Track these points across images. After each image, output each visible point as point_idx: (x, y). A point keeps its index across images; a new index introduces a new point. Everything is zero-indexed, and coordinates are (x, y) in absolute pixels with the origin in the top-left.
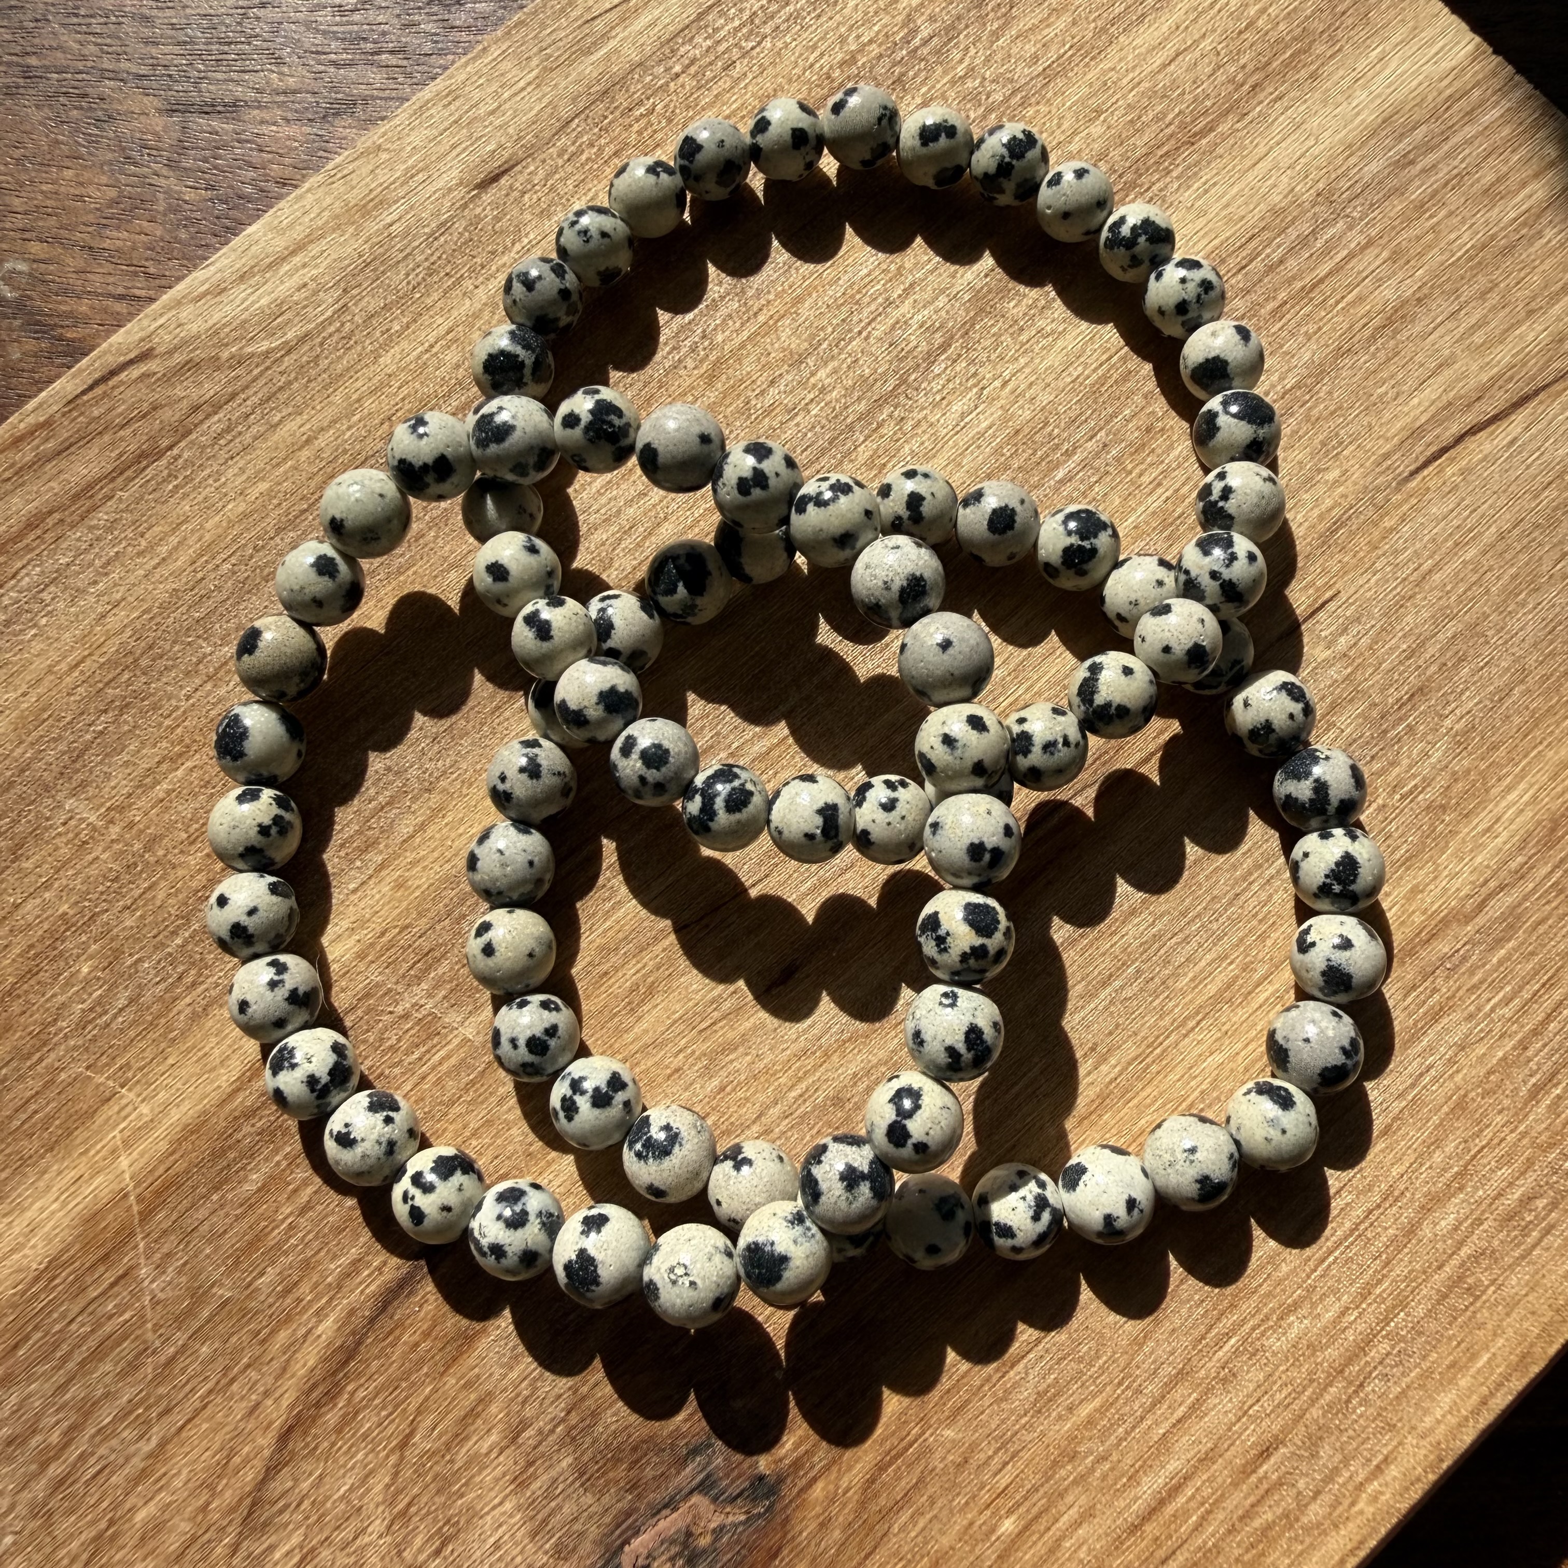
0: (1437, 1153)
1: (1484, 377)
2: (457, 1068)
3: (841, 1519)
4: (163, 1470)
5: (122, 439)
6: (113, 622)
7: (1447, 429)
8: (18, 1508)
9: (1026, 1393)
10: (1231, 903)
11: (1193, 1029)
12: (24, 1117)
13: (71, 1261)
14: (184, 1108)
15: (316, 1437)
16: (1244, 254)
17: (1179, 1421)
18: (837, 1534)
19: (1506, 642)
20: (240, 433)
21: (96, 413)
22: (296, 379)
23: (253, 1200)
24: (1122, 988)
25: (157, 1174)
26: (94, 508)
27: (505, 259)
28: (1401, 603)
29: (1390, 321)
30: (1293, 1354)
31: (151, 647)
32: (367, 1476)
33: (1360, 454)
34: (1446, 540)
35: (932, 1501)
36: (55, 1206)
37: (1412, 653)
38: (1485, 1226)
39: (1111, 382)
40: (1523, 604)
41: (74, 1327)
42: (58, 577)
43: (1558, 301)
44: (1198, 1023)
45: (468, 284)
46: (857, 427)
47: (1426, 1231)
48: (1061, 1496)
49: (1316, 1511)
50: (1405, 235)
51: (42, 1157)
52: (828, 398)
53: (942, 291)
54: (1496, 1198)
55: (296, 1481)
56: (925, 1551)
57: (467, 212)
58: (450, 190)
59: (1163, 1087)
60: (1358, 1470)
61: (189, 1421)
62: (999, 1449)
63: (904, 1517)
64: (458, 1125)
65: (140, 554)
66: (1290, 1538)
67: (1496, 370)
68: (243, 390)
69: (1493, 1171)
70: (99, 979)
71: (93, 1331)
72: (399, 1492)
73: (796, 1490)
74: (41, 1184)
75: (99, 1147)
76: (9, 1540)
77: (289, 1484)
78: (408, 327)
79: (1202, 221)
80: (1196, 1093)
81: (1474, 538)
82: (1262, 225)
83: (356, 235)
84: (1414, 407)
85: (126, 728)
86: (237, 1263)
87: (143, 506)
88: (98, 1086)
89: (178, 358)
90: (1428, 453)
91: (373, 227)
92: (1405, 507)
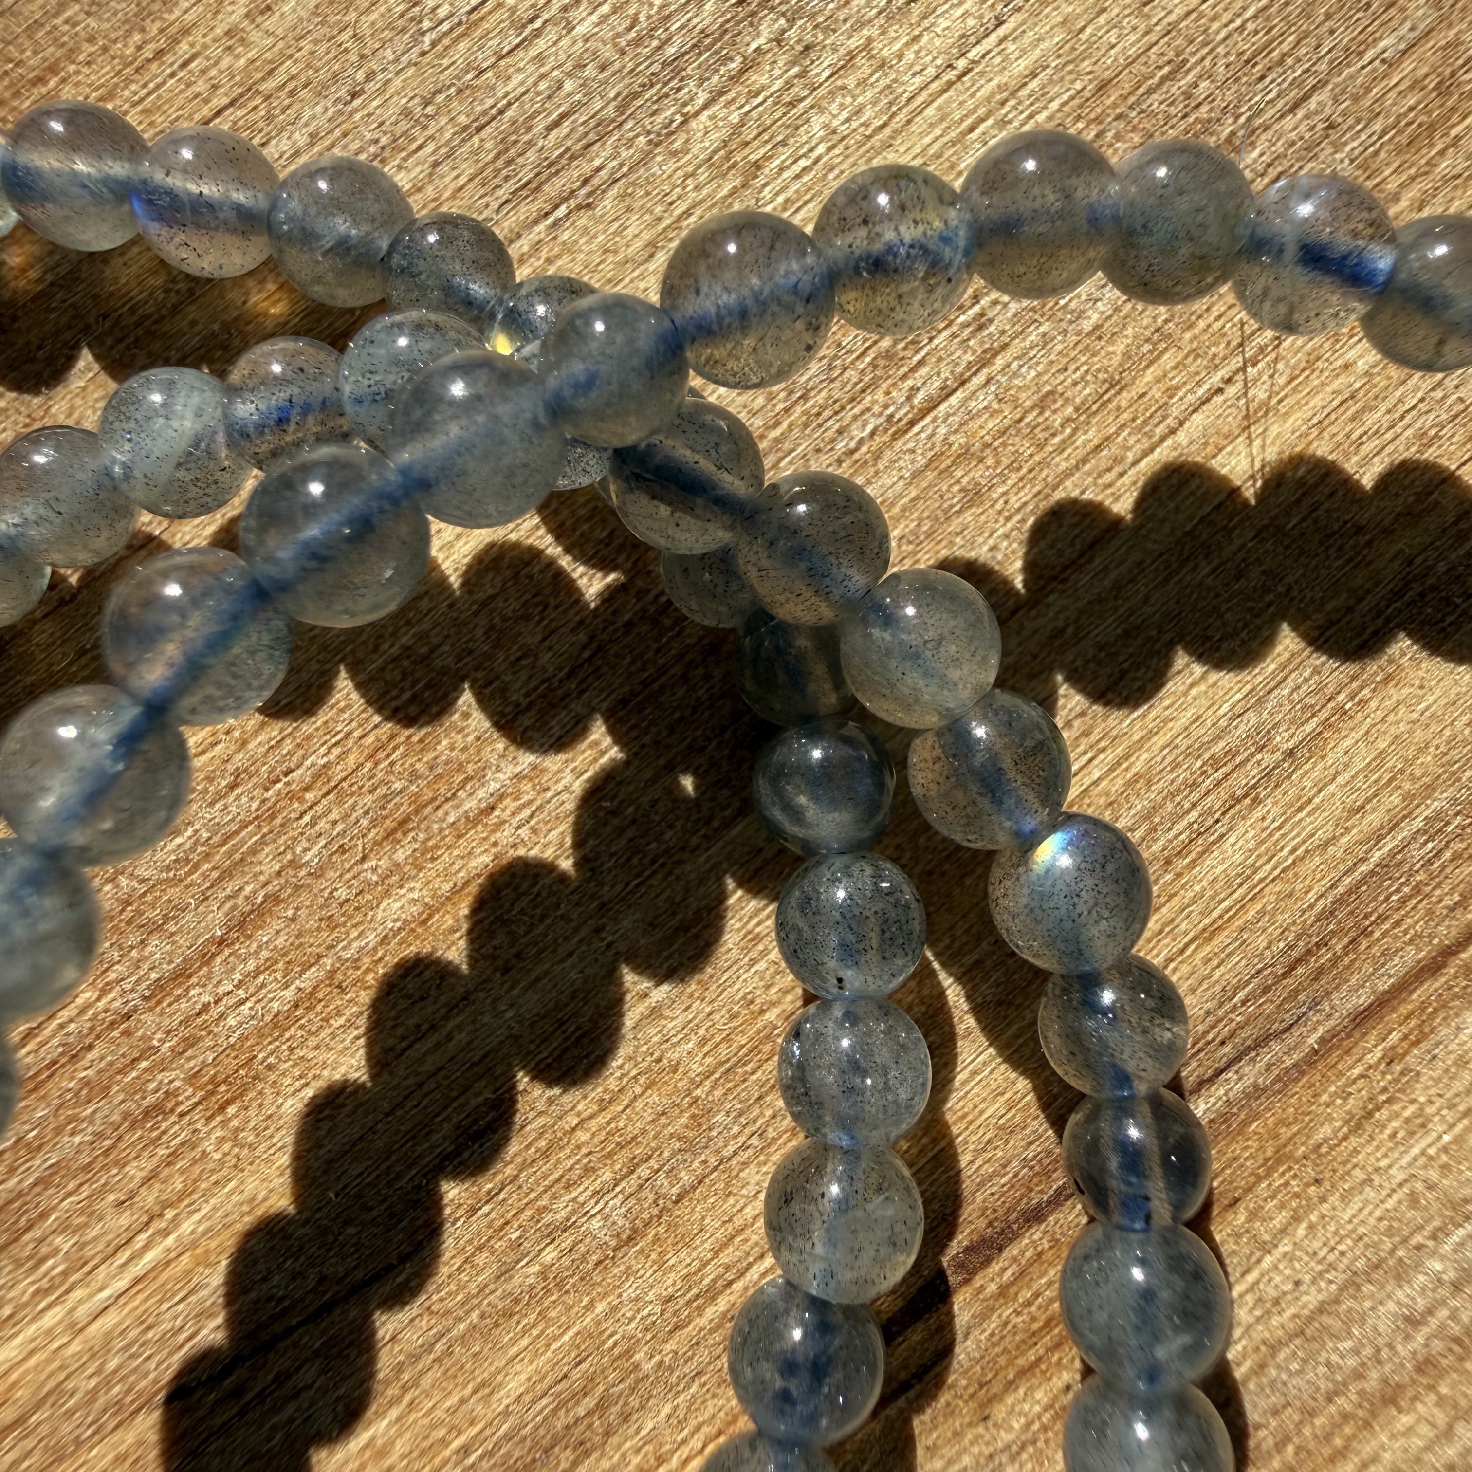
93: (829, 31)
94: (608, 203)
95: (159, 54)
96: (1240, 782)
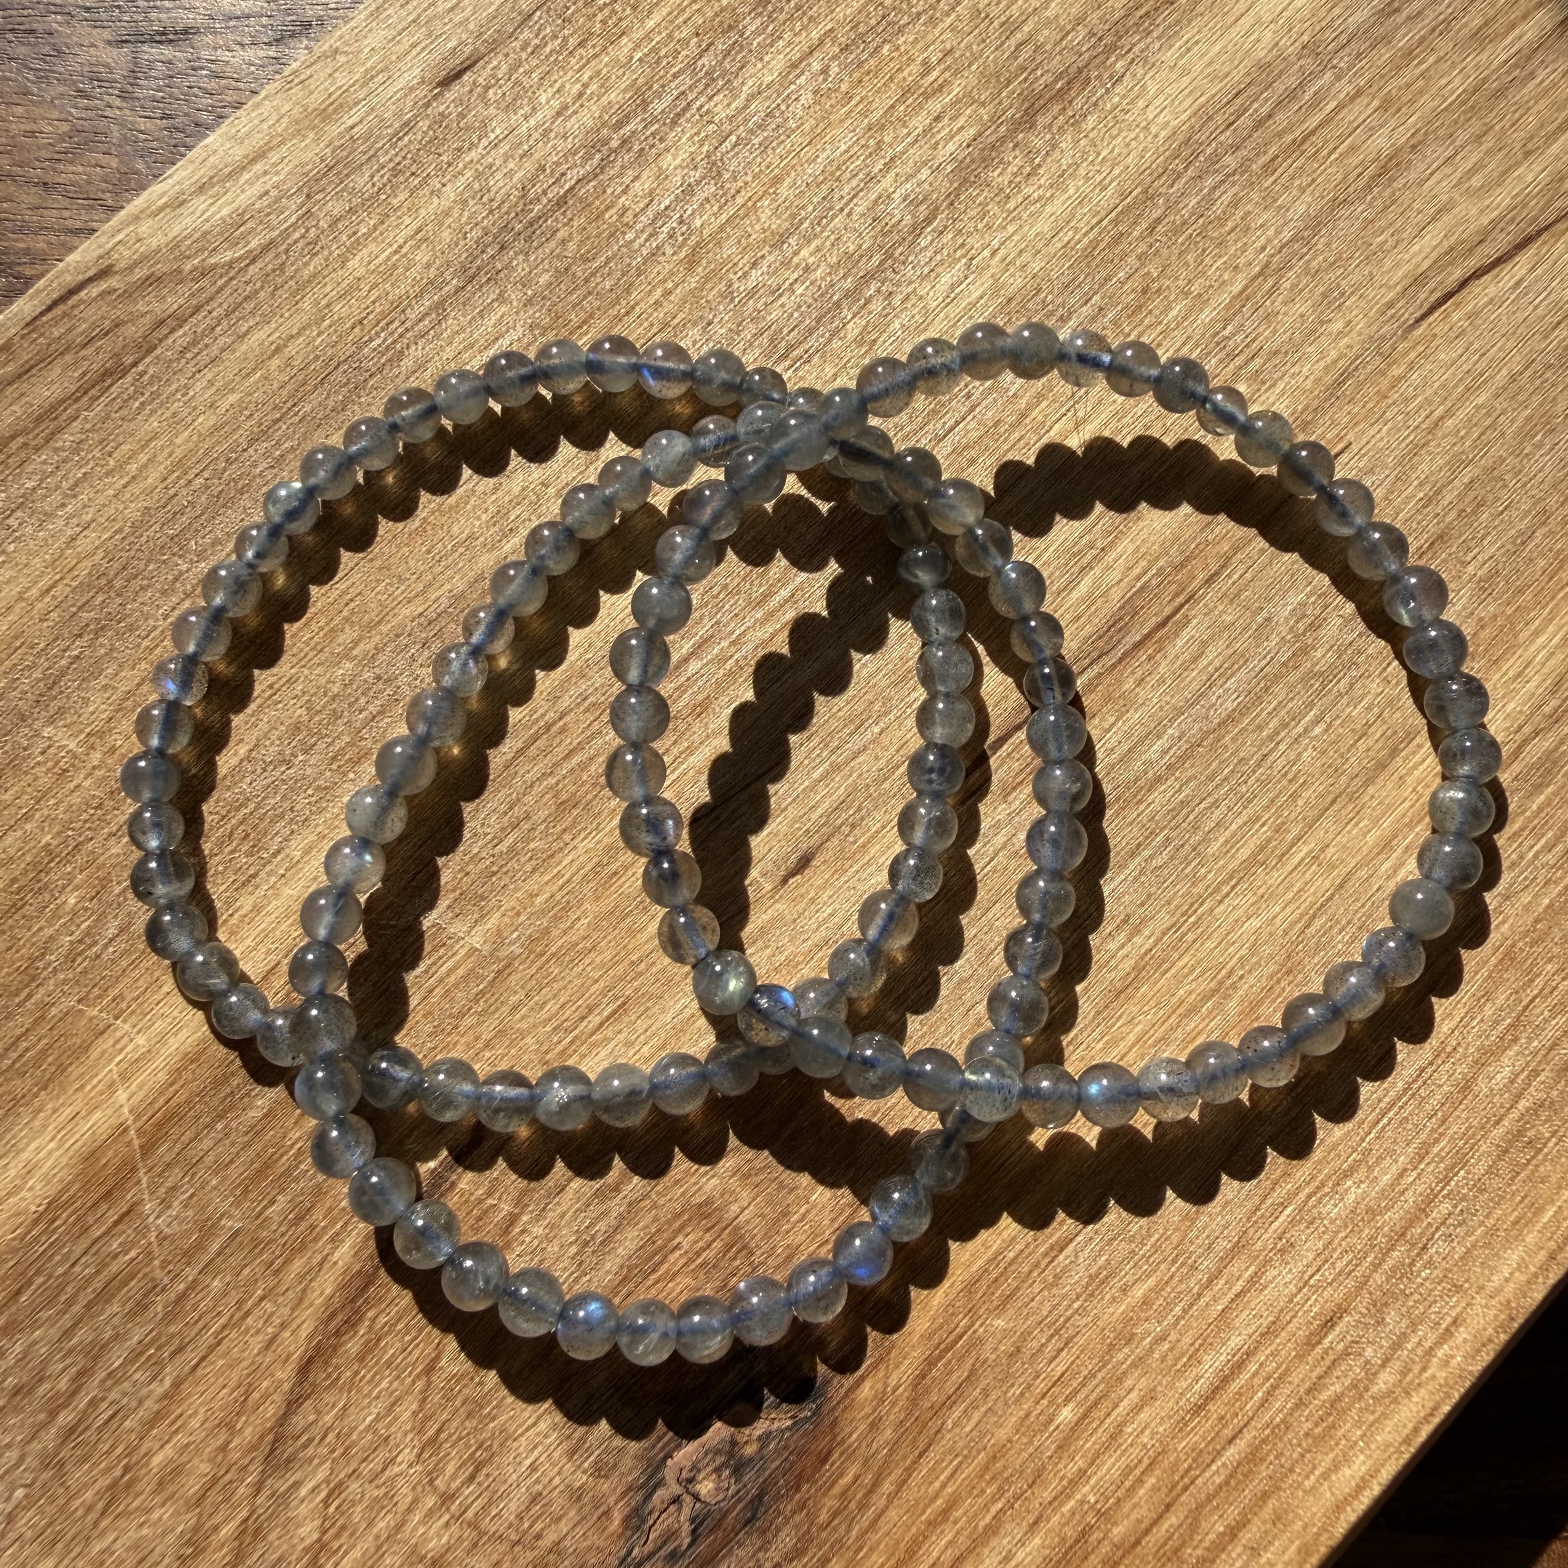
0: (1489, 1005)
1: (1485, 221)
2: (466, 978)
3: (892, 1417)
4: (179, 1411)
5: (84, 358)
6: (84, 544)
7: (1450, 274)
8: (29, 1459)
9: (1078, 1276)
10: (1259, 765)
11: (1227, 895)
12: (15, 1055)
13: (72, 1200)
14: (182, 1036)
15: (337, 1367)
16: (1232, 110)
17: (1238, 1295)
18: (888, 1433)
19: (1525, 485)
20: (207, 346)
21: (56, 334)
22: (262, 287)
23: (259, 1127)
24: (1151, 857)
25: (157, 1106)
26: (60, 430)
27: (473, 154)
28: (1416, 449)
29: (1384, 170)
30: (1352, 1220)
31: (124, 568)
32: (394, 1404)
33: (1363, 304)
34: (1456, 386)
35: (986, 1393)
36: (52, 1145)
37: (1428, 501)
38: (1542, 1078)
39: (1102, 245)
40: (1539, 446)
41: (77, 1269)
42: (25, 501)
43: (1555, 141)
44: (1233, 888)
45: (435, 183)
46: (845, 303)
47: (1482, 1086)
48: (1120, 1380)
49: (1386, 1379)
50: (1394, 84)
51: (36, 1095)
52: (812, 277)
53: (925, 164)
54: (1551, 1049)
55: (318, 1413)
56: (980, 1446)
57: (429, 111)
58: (412, 90)
59: (1200, 956)
60: (1426, 1334)
61: (204, 1358)
62: (1052, 1336)
63: (957, 1412)
64: (469, 1037)
65: (109, 474)
66: (1360, 1410)
67: (1496, 213)
68: (207, 302)
69: (1546, 1021)
70: (86, 909)
71: (98, 1272)
72: (428, 1418)
73: (843, 1391)
74: (37, 1123)
75: (95, 1081)
76: (20, 1493)
77: (312, 1418)
78: (375, 229)
79: (1186, 80)
80: (1235, 959)
81: (1485, 382)
82: (1247, 80)
83: (316, 141)
84: (1415, 254)
85: (103, 651)
86: (246, 1192)
87: (109, 424)
88: (91, 1019)
89: (139, 273)
90: (1433, 299)
91: (334, 130)
92: (1413, 355)
93: (898, 286)
94: (816, 360)
95: (627, 313)
96: (1085, 561)
